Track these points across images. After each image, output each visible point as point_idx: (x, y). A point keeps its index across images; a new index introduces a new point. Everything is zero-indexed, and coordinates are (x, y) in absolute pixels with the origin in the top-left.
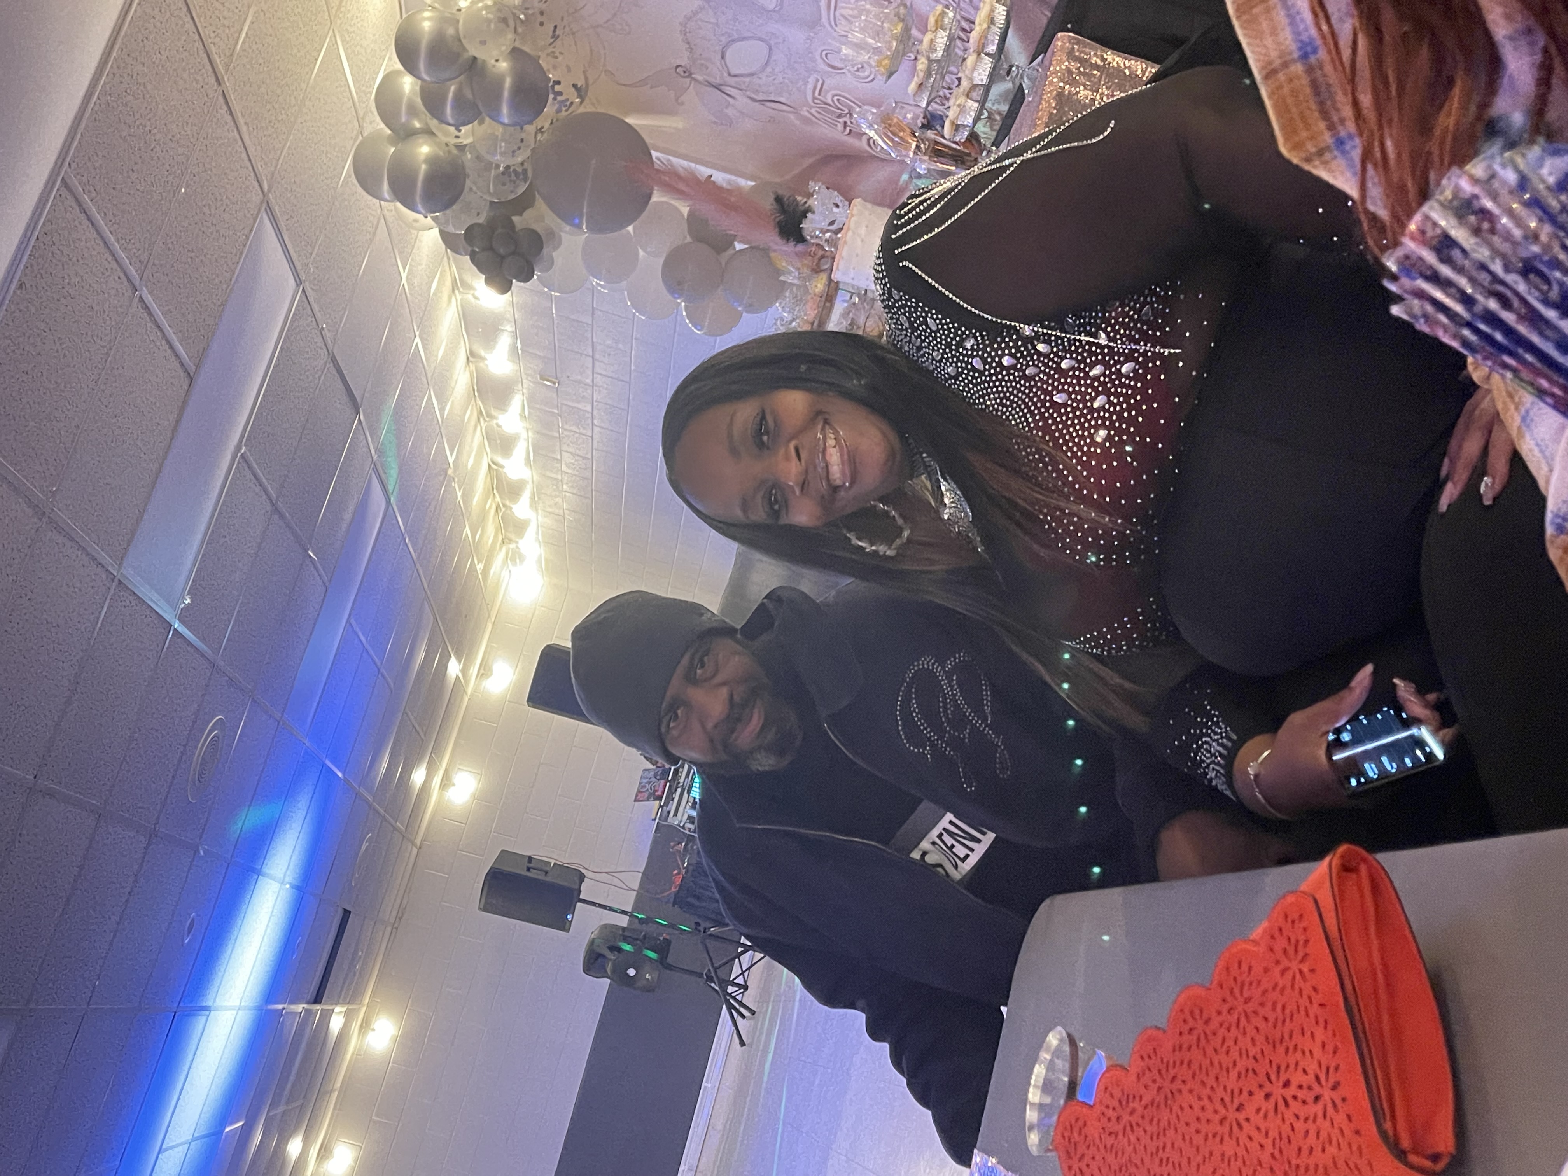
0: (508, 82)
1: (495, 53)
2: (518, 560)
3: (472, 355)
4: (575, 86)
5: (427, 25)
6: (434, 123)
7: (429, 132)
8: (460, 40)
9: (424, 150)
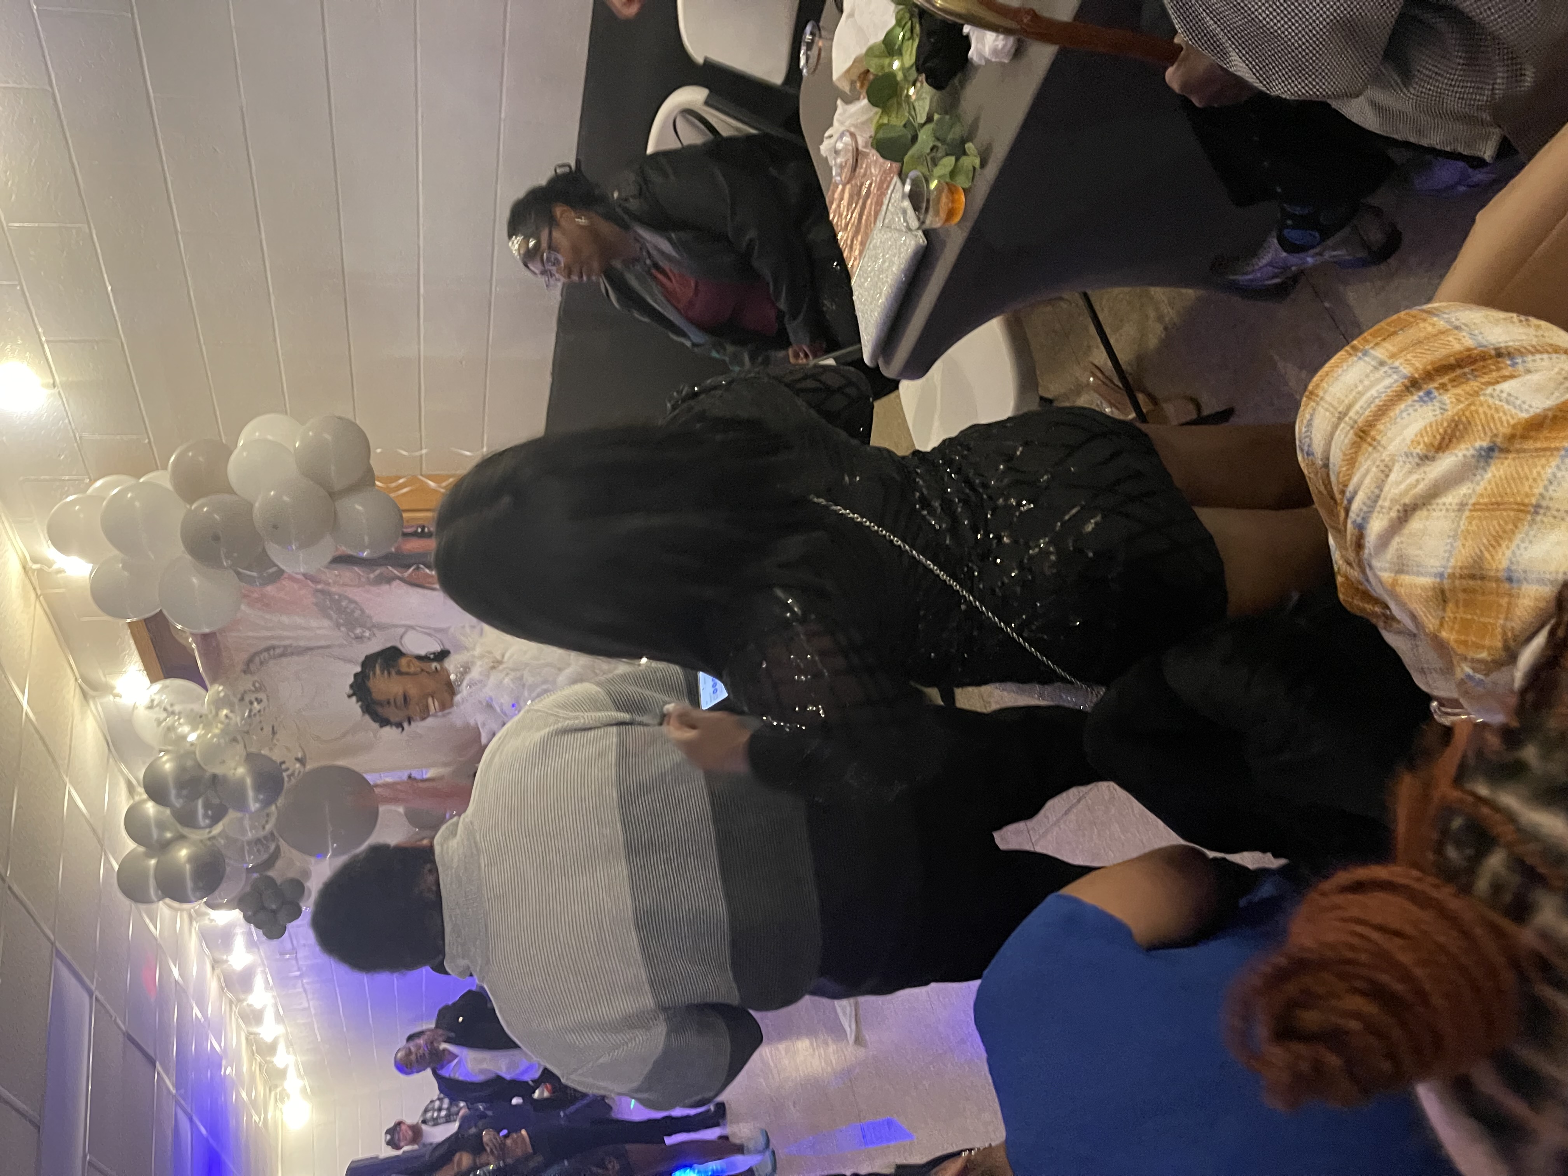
0: (249, 781)
1: (233, 764)
2: (286, 1099)
3: (215, 963)
4: (297, 759)
5: (168, 766)
6: (185, 831)
7: (181, 838)
8: (199, 766)
9: (184, 853)
